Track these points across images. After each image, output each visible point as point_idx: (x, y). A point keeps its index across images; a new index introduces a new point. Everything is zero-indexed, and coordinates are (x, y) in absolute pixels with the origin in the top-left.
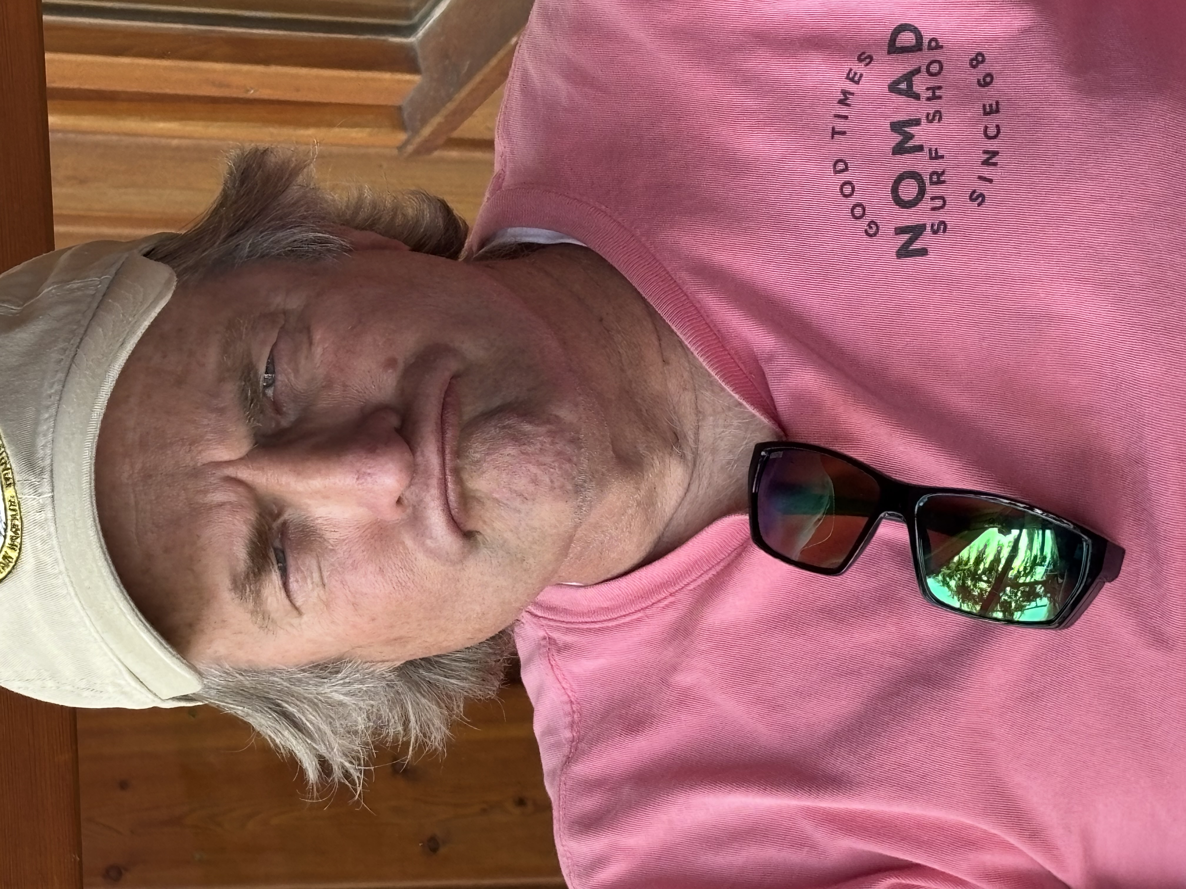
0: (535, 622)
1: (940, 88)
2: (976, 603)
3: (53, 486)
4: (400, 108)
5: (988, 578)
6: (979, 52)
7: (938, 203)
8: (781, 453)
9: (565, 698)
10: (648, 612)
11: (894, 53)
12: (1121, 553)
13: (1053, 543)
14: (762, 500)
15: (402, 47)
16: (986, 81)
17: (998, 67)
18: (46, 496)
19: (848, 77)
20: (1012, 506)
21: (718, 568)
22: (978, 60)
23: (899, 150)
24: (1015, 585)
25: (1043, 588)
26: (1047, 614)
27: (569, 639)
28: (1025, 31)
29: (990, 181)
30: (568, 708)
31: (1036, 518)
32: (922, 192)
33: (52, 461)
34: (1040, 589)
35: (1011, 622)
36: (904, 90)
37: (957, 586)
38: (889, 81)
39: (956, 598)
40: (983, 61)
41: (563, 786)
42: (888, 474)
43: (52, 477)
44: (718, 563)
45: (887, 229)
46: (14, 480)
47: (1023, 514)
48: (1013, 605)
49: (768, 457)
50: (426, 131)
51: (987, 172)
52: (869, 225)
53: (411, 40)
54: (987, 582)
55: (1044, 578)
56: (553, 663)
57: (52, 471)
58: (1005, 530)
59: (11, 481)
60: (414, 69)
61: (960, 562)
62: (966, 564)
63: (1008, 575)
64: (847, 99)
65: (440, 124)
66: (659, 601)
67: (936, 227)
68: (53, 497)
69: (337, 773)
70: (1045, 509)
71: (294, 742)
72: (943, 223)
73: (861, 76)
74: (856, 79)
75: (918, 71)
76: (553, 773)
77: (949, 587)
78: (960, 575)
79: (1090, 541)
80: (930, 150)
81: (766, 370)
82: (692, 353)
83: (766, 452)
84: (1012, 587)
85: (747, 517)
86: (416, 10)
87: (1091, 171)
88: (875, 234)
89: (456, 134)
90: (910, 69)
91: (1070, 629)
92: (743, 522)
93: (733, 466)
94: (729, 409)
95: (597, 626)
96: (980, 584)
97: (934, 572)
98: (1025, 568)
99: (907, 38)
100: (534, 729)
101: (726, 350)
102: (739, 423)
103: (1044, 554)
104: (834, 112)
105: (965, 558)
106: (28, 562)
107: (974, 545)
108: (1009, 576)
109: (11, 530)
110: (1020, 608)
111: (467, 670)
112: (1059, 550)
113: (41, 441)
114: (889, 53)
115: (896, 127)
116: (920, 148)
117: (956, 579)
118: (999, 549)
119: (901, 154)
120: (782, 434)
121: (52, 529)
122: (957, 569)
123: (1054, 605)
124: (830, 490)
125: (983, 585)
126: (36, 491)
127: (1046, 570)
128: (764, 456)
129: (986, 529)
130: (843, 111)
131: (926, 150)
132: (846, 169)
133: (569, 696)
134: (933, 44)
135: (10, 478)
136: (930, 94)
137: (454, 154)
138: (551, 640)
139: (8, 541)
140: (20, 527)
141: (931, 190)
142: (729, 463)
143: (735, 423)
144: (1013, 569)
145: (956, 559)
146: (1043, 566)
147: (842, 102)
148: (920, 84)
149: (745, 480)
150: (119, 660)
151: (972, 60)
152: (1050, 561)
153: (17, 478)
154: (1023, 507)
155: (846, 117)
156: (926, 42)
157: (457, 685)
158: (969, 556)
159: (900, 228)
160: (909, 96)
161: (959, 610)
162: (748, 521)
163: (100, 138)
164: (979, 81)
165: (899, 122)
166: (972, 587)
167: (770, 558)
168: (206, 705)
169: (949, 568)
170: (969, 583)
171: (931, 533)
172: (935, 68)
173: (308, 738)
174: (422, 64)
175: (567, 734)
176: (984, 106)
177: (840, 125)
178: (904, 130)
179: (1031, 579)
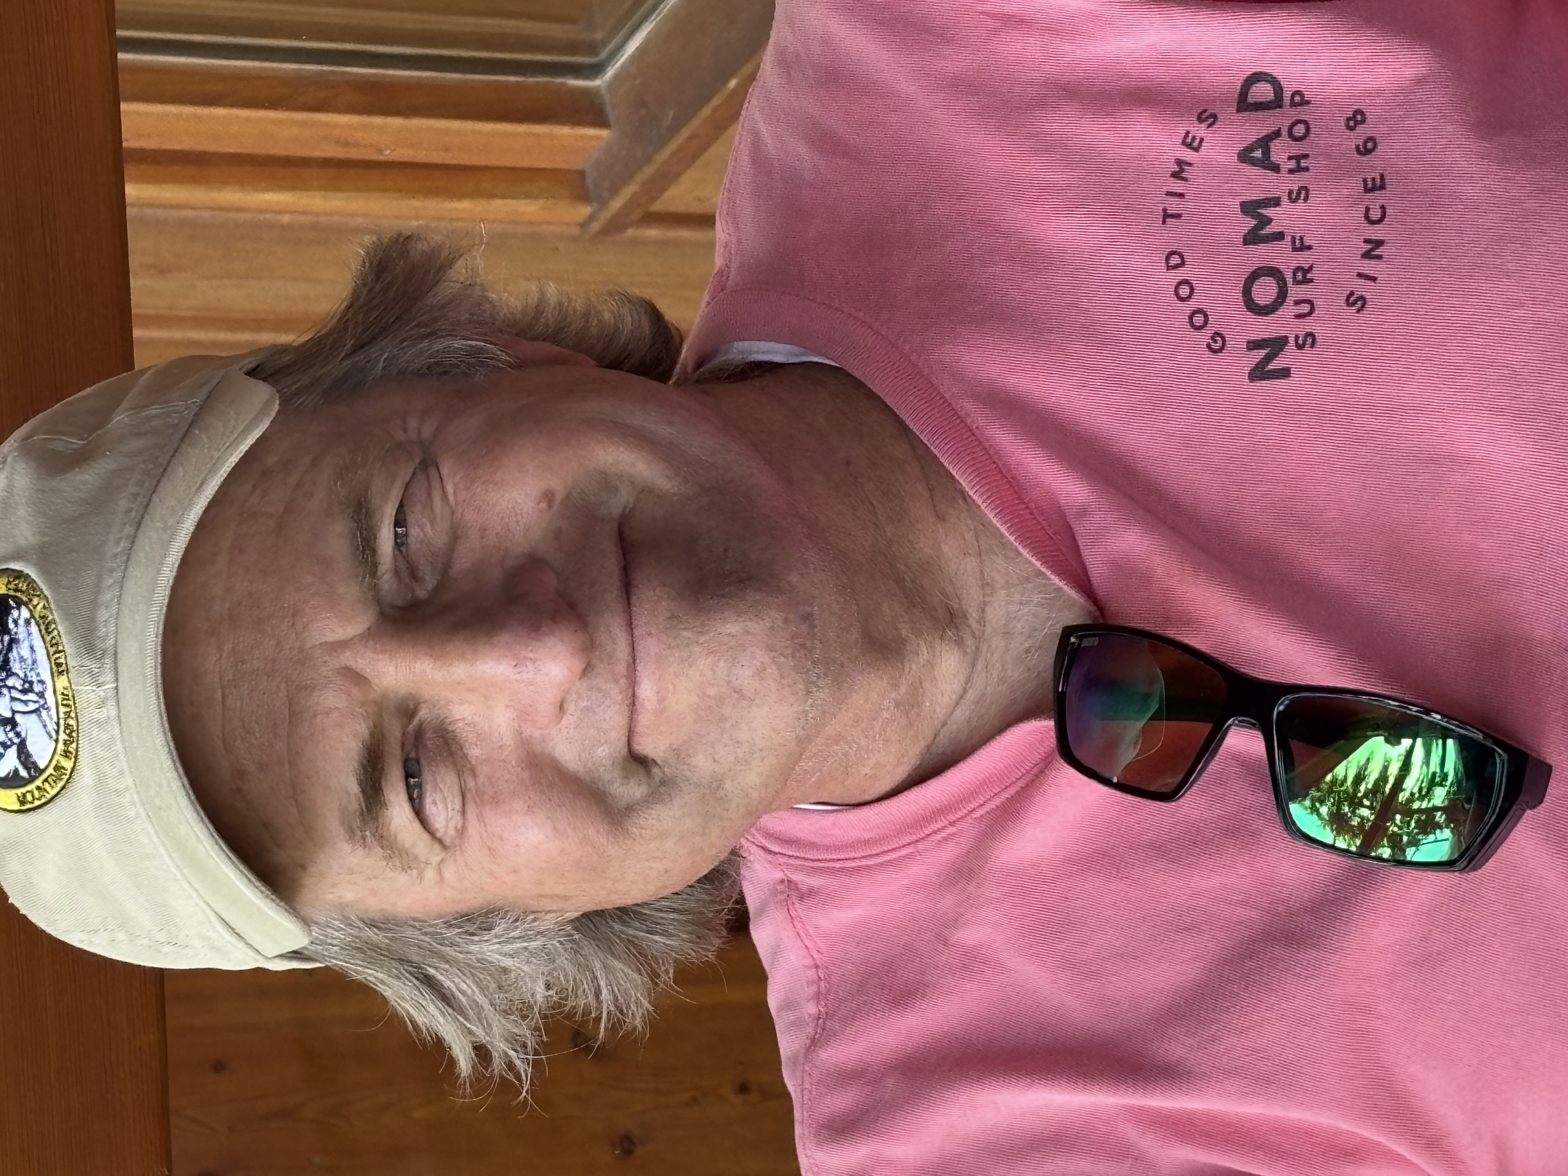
0: (770, 859)
1: (1306, 156)
2: (1355, 836)
3: (116, 674)
4: (582, 174)
5: (1372, 803)
6: (1359, 109)
7: (1305, 308)
8: (1096, 641)
9: (808, 961)
10: (920, 846)
11: (1246, 110)
12: (1546, 770)
13: (1457, 757)
14: (1072, 702)
15: (585, 92)
16: (1367, 148)
17: (1383, 129)
18: (107, 687)
19: (1184, 143)
20: (1403, 710)
21: (1012, 791)
22: (1356, 119)
23: (1252, 238)
24: (1407, 811)
25: (1444, 817)
26: (1449, 852)
27: (815, 881)
28: (1420, 81)
29: (1374, 279)
30: (811, 974)
31: (1433, 725)
32: (1282, 295)
33: (116, 641)
34: (1440, 817)
35: (1401, 862)
36: (1259, 160)
37: (1331, 814)
38: (1240, 147)
39: (1328, 829)
40: (1363, 121)
41: (807, 1078)
42: (1234, 665)
43: (115, 662)
44: (1014, 783)
45: (1237, 341)
46: (67, 666)
47: (1416, 721)
48: (1405, 838)
49: (1079, 645)
50: (616, 204)
51: (1369, 267)
52: (1212, 338)
53: (597, 83)
54: (1370, 808)
55: (1446, 803)
56: (793, 914)
57: (116, 654)
58: (1393, 739)
59: (64, 667)
60: (599, 119)
61: (1334, 781)
62: (1342, 785)
63: (1398, 799)
64: (1182, 170)
65: (634, 194)
66: (935, 832)
67: (1300, 342)
68: (117, 688)
69: (498, 1063)
70: (1447, 713)
71: (441, 1019)
72: (1311, 335)
73: (1202, 140)
74: (1196, 144)
75: (1277, 134)
76: (794, 1059)
77: (1319, 815)
78: (1334, 798)
79: (1505, 756)
80: (1294, 238)
81: (1077, 528)
82: (979, 507)
83: (1077, 637)
84: (1403, 814)
85: (1051, 723)
86: (604, 43)
87: (1509, 266)
88: (1221, 350)
89: (657, 207)
90: (1265, 133)
91: (1480, 871)
92: (1047, 729)
93: (1033, 655)
94: (1027, 580)
95: (853, 864)
96: (1360, 811)
97: (1297, 796)
98: (1420, 789)
99: (1262, 91)
100: (768, 1000)
101: (1024, 503)
102: (1042, 598)
103: (1445, 770)
104: (1165, 189)
105: (1341, 777)
106: (86, 776)
107: (1353, 759)
108: (1400, 800)
109: (65, 732)
110: (1415, 843)
111: (676, 924)
112: (1465, 767)
113: (103, 614)
114: (1239, 110)
115: (1248, 208)
116: (1280, 236)
117: (1329, 803)
118: (1386, 763)
119: (1255, 243)
120: (1098, 613)
121: (116, 731)
122: (1330, 791)
123: (1459, 838)
124: (1160, 686)
125: (1365, 812)
126: (95, 679)
127: (1448, 792)
128: (1074, 643)
129: (1368, 738)
130: (1178, 186)
131: (1288, 239)
132: (1183, 264)
133: (814, 959)
134: (1297, 99)
135: (62, 664)
136: (1292, 164)
137: (653, 233)
138: (790, 884)
139: (61, 746)
140: (75, 728)
141: (1295, 292)
142: (1027, 651)
143: (1036, 598)
144: (1404, 790)
145: (1329, 778)
146: (1444, 786)
147: (1176, 175)
148: (1280, 152)
149: (1049, 675)
150: (208, 905)
151: (1348, 119)
152: (1452, 781)
153: (71, 663)
154: (1416, 712)
155: (1181, 195)
156: (1287, 96)
157: (664, 943)
158: (1346, 773)
159: (1253, 342)
160: (1265, 168)
161: (1332, 847)
162: (1053, 728)
163: (188, 213)
164: (1357, 147)
165: (1252, 202)
166: (1349, 814)
167: (1084, 778)
168: (327, 966)
169: (1319, 790)
170: (1346, 809)
171: (1294, 744)
172: (1299, 130)
173: (460, 1015)
174: (612, 114)
175: (811, 1009)
176: (1365, 181)
177: (1174, 205)
178: (1258, 212)
179: (1428, 804)
